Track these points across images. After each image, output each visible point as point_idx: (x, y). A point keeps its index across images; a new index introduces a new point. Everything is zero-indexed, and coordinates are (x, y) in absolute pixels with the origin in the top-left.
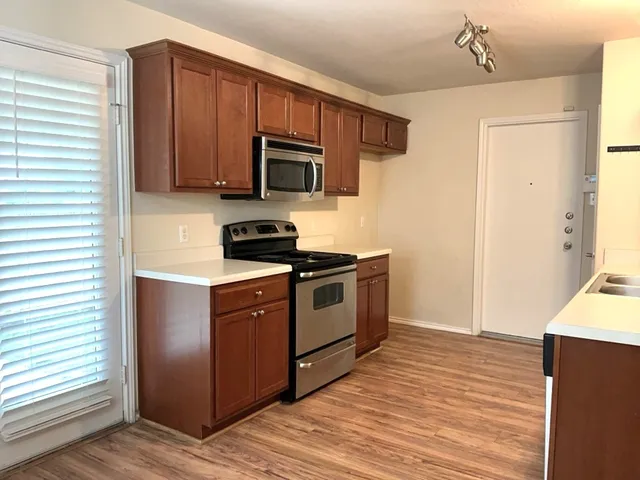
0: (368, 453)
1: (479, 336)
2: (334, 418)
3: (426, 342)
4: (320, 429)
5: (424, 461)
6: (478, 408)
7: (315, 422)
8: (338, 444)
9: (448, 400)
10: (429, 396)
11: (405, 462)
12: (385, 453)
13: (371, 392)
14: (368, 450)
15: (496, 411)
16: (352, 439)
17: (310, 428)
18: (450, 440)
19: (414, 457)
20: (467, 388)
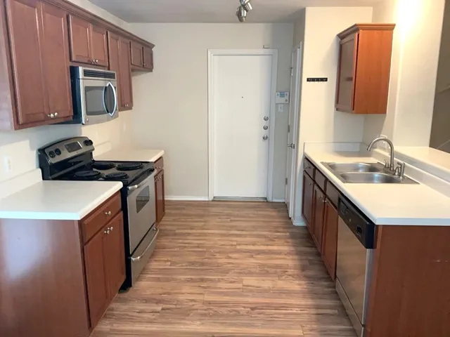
0: (214, 315)
1: (213, 201)
2: (169, 294)
3: (184, 212)
4: (165, 306)
5: (252, 309)
6: (252, 257)
7: (158, 302)
8: (188, 315)
9: (230, 255)
10: (218, 256)
11: (241, 313)
12: (224, 311)
13: (178, 263)
14: (210, 312)
15: (263, 256)
16: (195, 307)
17: (159, 308)
18: (253, 286)
19: (244, 307)
20: (235, 243)
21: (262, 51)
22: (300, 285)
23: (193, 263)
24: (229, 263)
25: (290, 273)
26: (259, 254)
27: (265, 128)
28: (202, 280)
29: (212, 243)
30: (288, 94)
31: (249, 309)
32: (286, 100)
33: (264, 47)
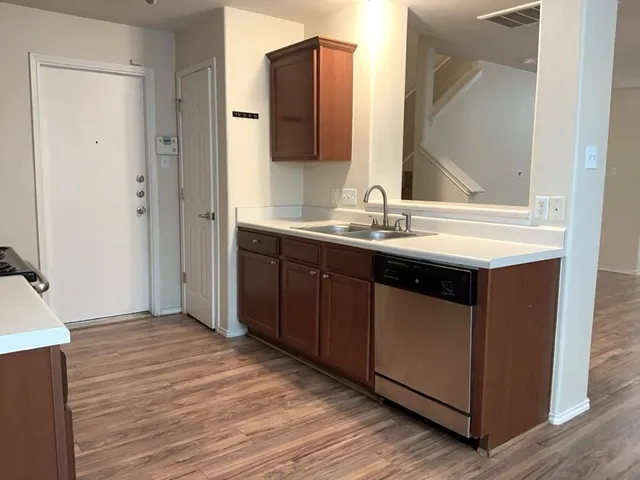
5: (296, 459)
6: (214, 393)
10: (157, 409)
11: (287, 472)
18: (261, 431)
19: (282, 463)
20: (167, 384)
21: (127, 68)
22: (318, 406)
23: (125, 434)
24: (189, 413)
25: (291, 396)
26: (220, 387)
27: (141, 195)
28: (172, 452)
29: (123, 394)
30: (176, 139)
31: (290, 463)
32: (174, 150)
33: (131, 63)
